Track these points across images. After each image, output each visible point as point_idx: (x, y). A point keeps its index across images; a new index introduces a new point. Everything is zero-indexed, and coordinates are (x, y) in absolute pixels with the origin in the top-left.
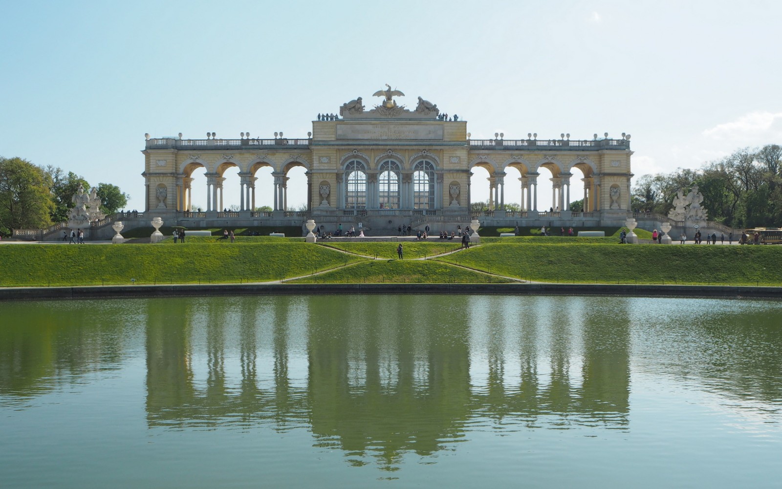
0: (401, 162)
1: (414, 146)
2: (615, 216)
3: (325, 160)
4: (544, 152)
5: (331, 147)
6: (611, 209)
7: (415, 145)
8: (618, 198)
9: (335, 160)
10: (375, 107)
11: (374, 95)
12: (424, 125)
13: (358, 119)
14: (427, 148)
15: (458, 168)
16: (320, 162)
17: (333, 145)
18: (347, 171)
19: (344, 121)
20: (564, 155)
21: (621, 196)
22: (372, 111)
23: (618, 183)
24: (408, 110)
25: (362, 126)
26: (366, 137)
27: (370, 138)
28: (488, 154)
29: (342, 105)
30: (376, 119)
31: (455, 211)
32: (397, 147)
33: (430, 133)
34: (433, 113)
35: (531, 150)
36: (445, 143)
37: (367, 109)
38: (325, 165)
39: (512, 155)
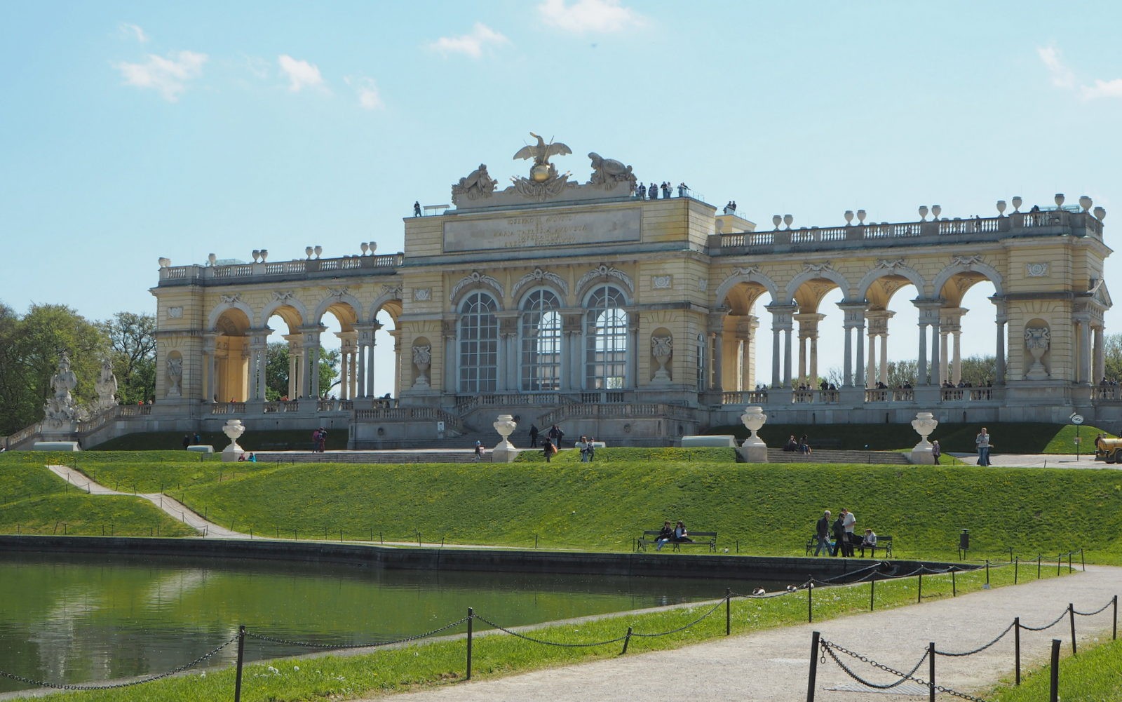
0: (561, 292)
1: (580, 258)
2: (1036, 395)
3: (422, 295)
4: (877, 252)
5: (432, 268)
6: (1026, 379)
7: (585, 255)
8: (1046, 352)
9: (440, 294)
10: (514, 182)
11: (516, 156)
12: (604, 211)
13: (482, 209)
14: (606, 259)
15: (667, 299)
16: (414, 300)
17: (436, 264)
18: (466, 315)
19: (457, 214)
20: (924, 256)
21: (1052, 346)
22: (509, 188)
23: (1046, 317)
24: (576, 182)
25: (490, 221)
26: (497, 243)
27: (504, 247)
28: (756, 265)
29: (457, 182)
30: (515, 206)
31: (661, 393)
32: (548, 262)
33: (615, 229)
34: (623, 186)
35: (849, 249)
36: (643, 247)
37: (501, 187)
38: (423, 305)
39: (806, 263)
